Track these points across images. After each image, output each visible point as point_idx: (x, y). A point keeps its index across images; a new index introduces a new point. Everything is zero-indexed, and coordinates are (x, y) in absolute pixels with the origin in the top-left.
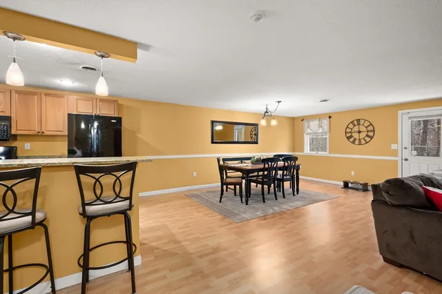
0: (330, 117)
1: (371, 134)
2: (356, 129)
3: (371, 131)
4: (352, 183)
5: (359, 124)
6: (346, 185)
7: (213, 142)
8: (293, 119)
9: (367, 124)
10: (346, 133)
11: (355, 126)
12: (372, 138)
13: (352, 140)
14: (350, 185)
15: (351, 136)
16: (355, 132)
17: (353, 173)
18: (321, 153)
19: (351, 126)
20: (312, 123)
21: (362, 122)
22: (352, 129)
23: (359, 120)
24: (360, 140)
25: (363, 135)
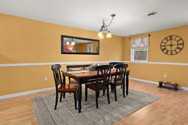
0: (149, 35)
1: (181, 46)
2: (169, 43)
3: (181, 44)
4: (165, 84)
5: (171, 39)
6: (161, 85)
7: (63, 53)
8: (123, 38)
9: (178, 39)
10: (161, 46)
11: (168, 41)
12: (181, 49)
13: (165, 51)
14: (163, 85)
15: (165, 49)
16: (168, 45)
17: (165, 76)
18: (142, 62)
19: (165, 41)
20: (136, 40)
21: (173, 38)
22: (165, 43)
23: (172, 36)
24: (171, 51)
25: (174, 47)
